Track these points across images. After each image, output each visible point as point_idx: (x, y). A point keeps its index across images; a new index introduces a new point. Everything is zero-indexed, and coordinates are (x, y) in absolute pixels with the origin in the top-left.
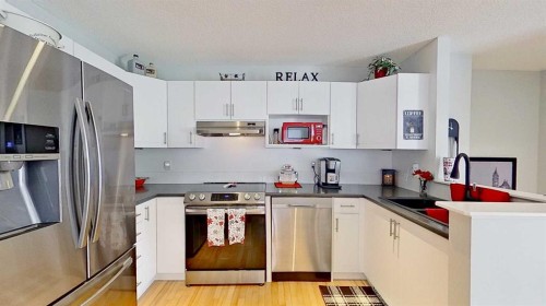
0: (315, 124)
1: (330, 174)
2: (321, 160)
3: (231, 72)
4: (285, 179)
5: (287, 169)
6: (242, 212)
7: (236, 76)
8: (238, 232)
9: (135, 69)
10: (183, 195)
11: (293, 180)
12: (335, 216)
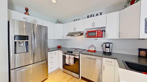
0: (98, 31)
1: (107, 49)
2: (104, 43)
3: (75, 19)
4: (91, 49)
5: (92, 46)
6: (73, 57)
7: (77, 19)
8: (72, 62)
9: (57, 23)
10: (62, 50)
11: (93, 49)
12: (103, 64)
